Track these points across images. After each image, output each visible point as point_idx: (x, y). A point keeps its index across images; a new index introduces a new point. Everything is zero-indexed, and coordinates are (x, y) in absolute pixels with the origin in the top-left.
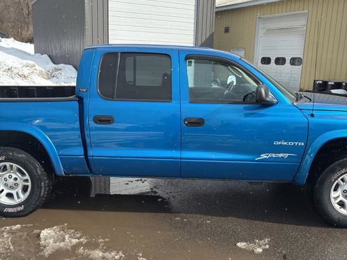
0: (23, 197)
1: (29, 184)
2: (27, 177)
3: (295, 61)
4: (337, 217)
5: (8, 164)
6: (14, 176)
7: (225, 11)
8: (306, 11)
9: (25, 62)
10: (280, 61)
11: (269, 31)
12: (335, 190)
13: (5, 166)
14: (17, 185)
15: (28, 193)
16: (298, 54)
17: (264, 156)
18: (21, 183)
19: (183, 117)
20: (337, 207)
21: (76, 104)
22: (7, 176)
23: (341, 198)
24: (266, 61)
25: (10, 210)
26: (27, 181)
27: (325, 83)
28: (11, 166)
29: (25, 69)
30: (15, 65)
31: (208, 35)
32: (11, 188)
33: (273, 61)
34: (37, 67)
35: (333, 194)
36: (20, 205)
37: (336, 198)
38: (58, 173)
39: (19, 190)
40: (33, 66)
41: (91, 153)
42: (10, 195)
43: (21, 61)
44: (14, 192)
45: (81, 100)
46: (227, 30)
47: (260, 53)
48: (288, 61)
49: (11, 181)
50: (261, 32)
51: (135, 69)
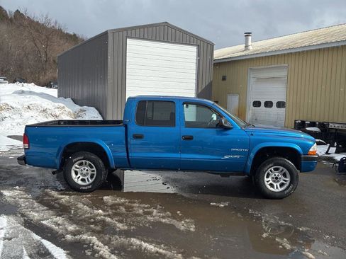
0: (91, 181)
1: (95, 173)
2: (94, 169)
3: (280, 105)
4: (268, 192)
5: (84, 161)
6: (87, 169)
7: (222, 63)
8: (286, 65)
9: (57, 104)
10: (268, 104)
11: (259, 80)
12: (268, 177)
13: (82, 163)
14: (88, 174)
15: (94, 179)
16: (282, 99)
17: (226, 157)
18: (90, 173)
19: (182, 135)
20: (269, 187)
21: (123, 128)
22: (82, 169)
23: (271, 182)
24: (257, 104)
25: (84, 188)
26: (94, 171)
27: (303, 122)
28: (86, 163)
29: (57, 110)
30: (48, 107)
31: (207, 83)
32: (85, 175)
33: (263, 104)
34: (67, 109)
35: (266, 179)
36: (89, 185)
37: (268, 182)
38: (112, 166)
39: (89, 176)
40: (63, 108)
41: (130, 155)
42: (83, 180)
43: (53, 103)
44: (86, 178)
45: (126, 126)
46: (224, 78)
47: (252, 98)
48: (275, 105)
49: (85, 172)
50: (252, 81)
51: (153, 111)
